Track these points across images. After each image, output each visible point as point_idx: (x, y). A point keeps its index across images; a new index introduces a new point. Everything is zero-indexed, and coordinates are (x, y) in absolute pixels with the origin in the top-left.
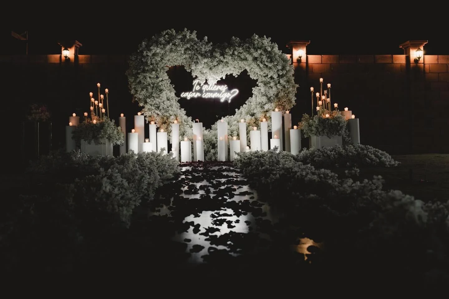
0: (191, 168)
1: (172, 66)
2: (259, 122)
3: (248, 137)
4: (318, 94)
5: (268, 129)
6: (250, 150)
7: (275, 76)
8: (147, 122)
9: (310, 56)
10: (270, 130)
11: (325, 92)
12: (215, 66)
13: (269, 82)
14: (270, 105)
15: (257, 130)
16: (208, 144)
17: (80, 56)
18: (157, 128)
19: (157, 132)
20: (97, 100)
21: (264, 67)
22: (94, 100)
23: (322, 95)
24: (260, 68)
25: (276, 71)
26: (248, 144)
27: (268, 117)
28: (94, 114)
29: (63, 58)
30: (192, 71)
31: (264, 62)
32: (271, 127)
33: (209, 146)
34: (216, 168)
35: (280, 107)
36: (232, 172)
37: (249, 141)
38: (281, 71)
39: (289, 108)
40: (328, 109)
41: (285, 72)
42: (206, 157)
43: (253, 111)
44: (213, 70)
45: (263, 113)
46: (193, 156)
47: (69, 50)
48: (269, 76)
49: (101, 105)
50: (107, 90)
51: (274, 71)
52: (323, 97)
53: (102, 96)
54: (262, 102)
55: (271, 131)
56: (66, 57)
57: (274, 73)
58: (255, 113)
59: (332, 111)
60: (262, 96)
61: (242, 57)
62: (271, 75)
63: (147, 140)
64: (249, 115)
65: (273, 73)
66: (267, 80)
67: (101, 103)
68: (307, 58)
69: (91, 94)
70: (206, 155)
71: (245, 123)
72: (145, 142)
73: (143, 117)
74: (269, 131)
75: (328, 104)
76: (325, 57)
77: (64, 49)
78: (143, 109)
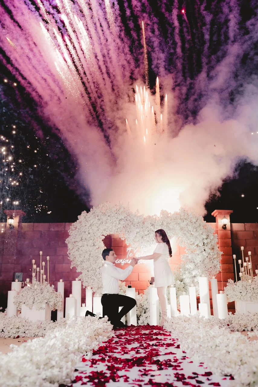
0: (124, 332)
1: (107, 235)
2: (188, 287)
3: (178, 301)
4: (240, 261)
5: (196, 293)
6: (179, 314)
7: (201, 244)
8: (84, 287)
9: (234, 224)
10: (199, 294)
11: (247, 259)
12: (146, 235)
13: (195, 249)
14: (197, 271)
15: (186, 294)
16: (140, 309)
17: (23, 224)
18: (93, 293)
19: (93, 296)
20: (38, 267)
21: (190, 236)
22: (36, 266)
23: (244, 262)
24: (187, 237)
25: (201, 240)
26: (179, 309)
27: (196, 282)
28: (36, 280)
29: (8, 226)
30: (126, 239)
31: (190, 231)
32: (199, 292)
33: (141, 311)
34: (147, 332)
35: (207, 272)
36: (161, 335)
37: (178, 305)
38: (206, 240)
39: (215, 274)
40: (250, 275)
41: (209, 240)
42: (139, 321)
43: (182, 277)
44: (145, 239)
45: (191, 279)
46: (127, 320)
47: (14, 219)
48: (196, 244)
49: (42, 271)
50: (48, 258)
51: (200, 240)
52: (245, 264)
53: (44, 263)
54: (190, 268)
55: (199, 296)
56: (10, 225)
57: (200, 242)
58: (184, 279)
59: (254, 276)
60: (190, 262)
61: (170, 227)
62: (197, 243)
63: (83, 305)
64: (178, 281)
65: (198, 242)
66: (193, 248)
67: (42, 269)
68: (231, 226)
69: (34, 261)
70: (139, 319)
71: (175, 288)
72: (82, 306)
73: (80, 282)
74: (198, 296)
75: (249, 269)
76: (248, 225)
77: (9, 218)
78: (81, 275)
